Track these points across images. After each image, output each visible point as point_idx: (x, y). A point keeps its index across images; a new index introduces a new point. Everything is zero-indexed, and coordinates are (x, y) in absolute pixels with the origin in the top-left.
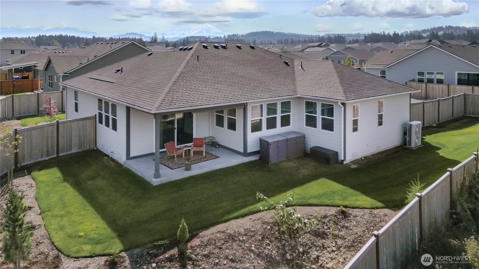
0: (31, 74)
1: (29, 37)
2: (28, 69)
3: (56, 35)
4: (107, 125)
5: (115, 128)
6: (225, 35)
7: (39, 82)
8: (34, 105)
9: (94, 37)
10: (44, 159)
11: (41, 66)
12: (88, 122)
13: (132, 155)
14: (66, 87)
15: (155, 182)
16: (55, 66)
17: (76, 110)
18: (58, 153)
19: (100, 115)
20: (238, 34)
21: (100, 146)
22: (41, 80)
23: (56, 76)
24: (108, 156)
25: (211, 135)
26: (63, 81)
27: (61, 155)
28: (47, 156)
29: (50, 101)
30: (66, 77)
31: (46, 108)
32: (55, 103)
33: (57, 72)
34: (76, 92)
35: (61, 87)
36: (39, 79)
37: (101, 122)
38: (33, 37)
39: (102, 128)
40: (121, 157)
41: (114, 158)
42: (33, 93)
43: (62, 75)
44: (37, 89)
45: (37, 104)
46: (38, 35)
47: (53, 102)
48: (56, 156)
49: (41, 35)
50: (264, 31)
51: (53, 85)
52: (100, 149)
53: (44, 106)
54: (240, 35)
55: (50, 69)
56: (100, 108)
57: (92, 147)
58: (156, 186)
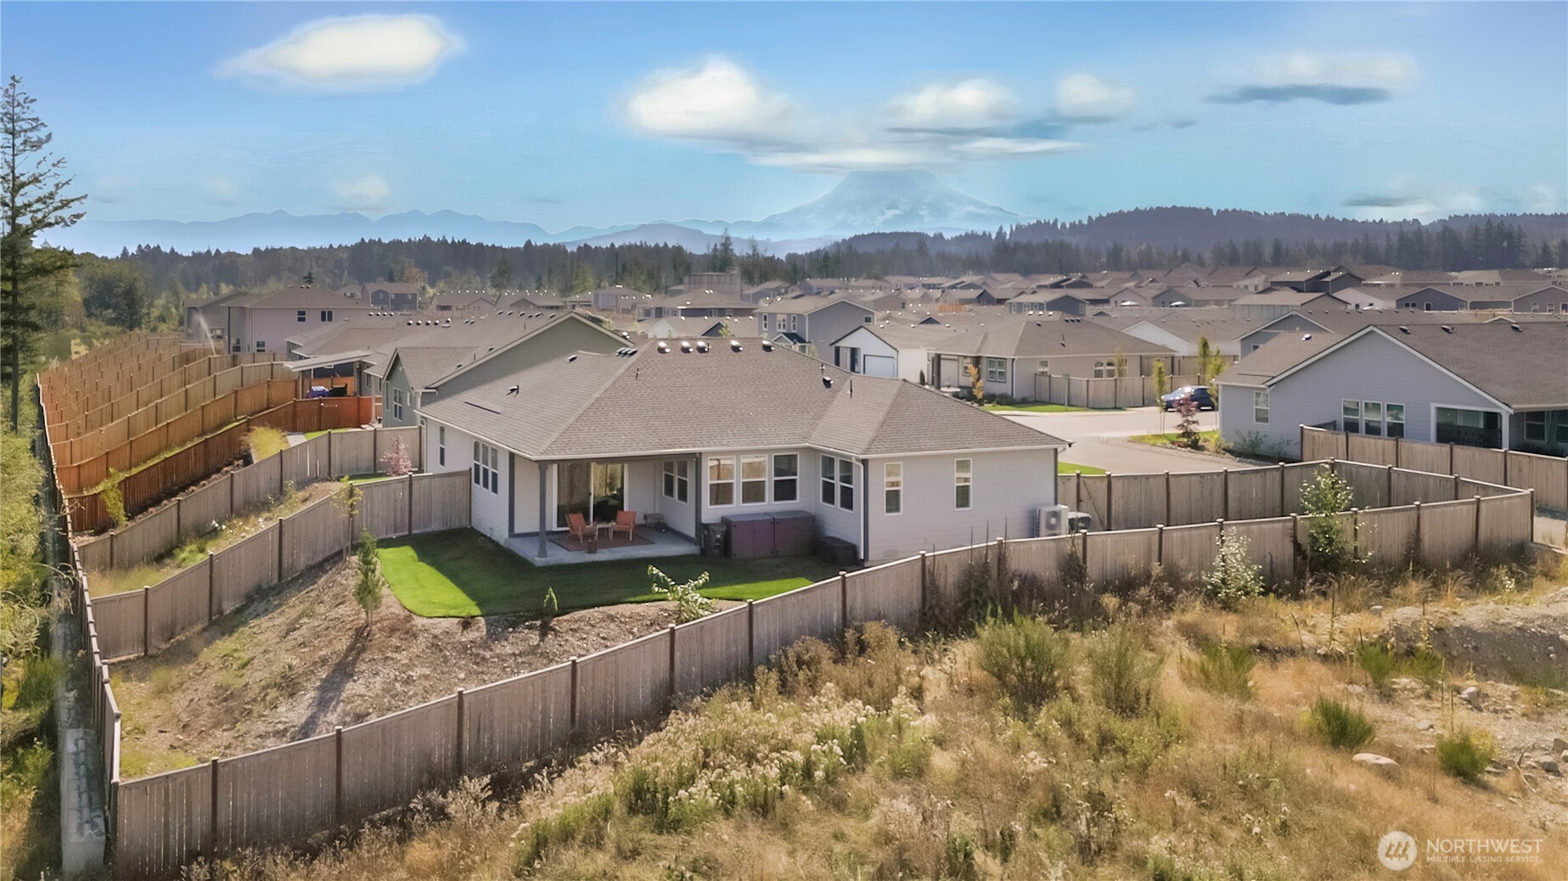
0: (351, 383)
1: (331, 246)
2: (345, 369)
3: (410, 240)
4: (486, 485)
5: (495, 490)
6: (1001, 228)
7: (375, 404)
8: (367, 453)
9: (528, 243)
10: (389, 536)
11: (378, 370)
12: (458, 479)
13: (517, 531)
14: (426, 419)
15: (539, 561)
16: (406, 371)
17: (442, 462)
18: (410, 530)
19: (477, 467)
20: (1056, 222)
21: (475, 524)
22: (378, 400)
23: (408, 394)
24: (485, 536)
25: (657, 511)
26: (423, 404)
27: (414, 532)
28: (395, 532)
29: (397, 445)
30: (429, 397)
31: (391, 458)
32: (406, 449)
33: (411, 385)
34: (442, 429)
35: (419, 420)
36: (374, 396)
37: (477, 481)
38: (343, 245)
39: (478, 488)
40: (501, 534)
41: (494, 538)
42: (359, 430)
43: (421, 391)
44: (368, 422)
45: (372, 452)
46: (359, 240)
47: (402, 446)
48: (407, 533)
49: (367, 241)
50: (1166, 208)
51: (404, 414)
52: (475, 527)
53: (386, 455)
54: (1063, 225)
55: (397, 376)
56: (476, 457)
57: (465, 523)
58: (539, 567)
